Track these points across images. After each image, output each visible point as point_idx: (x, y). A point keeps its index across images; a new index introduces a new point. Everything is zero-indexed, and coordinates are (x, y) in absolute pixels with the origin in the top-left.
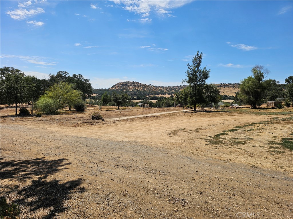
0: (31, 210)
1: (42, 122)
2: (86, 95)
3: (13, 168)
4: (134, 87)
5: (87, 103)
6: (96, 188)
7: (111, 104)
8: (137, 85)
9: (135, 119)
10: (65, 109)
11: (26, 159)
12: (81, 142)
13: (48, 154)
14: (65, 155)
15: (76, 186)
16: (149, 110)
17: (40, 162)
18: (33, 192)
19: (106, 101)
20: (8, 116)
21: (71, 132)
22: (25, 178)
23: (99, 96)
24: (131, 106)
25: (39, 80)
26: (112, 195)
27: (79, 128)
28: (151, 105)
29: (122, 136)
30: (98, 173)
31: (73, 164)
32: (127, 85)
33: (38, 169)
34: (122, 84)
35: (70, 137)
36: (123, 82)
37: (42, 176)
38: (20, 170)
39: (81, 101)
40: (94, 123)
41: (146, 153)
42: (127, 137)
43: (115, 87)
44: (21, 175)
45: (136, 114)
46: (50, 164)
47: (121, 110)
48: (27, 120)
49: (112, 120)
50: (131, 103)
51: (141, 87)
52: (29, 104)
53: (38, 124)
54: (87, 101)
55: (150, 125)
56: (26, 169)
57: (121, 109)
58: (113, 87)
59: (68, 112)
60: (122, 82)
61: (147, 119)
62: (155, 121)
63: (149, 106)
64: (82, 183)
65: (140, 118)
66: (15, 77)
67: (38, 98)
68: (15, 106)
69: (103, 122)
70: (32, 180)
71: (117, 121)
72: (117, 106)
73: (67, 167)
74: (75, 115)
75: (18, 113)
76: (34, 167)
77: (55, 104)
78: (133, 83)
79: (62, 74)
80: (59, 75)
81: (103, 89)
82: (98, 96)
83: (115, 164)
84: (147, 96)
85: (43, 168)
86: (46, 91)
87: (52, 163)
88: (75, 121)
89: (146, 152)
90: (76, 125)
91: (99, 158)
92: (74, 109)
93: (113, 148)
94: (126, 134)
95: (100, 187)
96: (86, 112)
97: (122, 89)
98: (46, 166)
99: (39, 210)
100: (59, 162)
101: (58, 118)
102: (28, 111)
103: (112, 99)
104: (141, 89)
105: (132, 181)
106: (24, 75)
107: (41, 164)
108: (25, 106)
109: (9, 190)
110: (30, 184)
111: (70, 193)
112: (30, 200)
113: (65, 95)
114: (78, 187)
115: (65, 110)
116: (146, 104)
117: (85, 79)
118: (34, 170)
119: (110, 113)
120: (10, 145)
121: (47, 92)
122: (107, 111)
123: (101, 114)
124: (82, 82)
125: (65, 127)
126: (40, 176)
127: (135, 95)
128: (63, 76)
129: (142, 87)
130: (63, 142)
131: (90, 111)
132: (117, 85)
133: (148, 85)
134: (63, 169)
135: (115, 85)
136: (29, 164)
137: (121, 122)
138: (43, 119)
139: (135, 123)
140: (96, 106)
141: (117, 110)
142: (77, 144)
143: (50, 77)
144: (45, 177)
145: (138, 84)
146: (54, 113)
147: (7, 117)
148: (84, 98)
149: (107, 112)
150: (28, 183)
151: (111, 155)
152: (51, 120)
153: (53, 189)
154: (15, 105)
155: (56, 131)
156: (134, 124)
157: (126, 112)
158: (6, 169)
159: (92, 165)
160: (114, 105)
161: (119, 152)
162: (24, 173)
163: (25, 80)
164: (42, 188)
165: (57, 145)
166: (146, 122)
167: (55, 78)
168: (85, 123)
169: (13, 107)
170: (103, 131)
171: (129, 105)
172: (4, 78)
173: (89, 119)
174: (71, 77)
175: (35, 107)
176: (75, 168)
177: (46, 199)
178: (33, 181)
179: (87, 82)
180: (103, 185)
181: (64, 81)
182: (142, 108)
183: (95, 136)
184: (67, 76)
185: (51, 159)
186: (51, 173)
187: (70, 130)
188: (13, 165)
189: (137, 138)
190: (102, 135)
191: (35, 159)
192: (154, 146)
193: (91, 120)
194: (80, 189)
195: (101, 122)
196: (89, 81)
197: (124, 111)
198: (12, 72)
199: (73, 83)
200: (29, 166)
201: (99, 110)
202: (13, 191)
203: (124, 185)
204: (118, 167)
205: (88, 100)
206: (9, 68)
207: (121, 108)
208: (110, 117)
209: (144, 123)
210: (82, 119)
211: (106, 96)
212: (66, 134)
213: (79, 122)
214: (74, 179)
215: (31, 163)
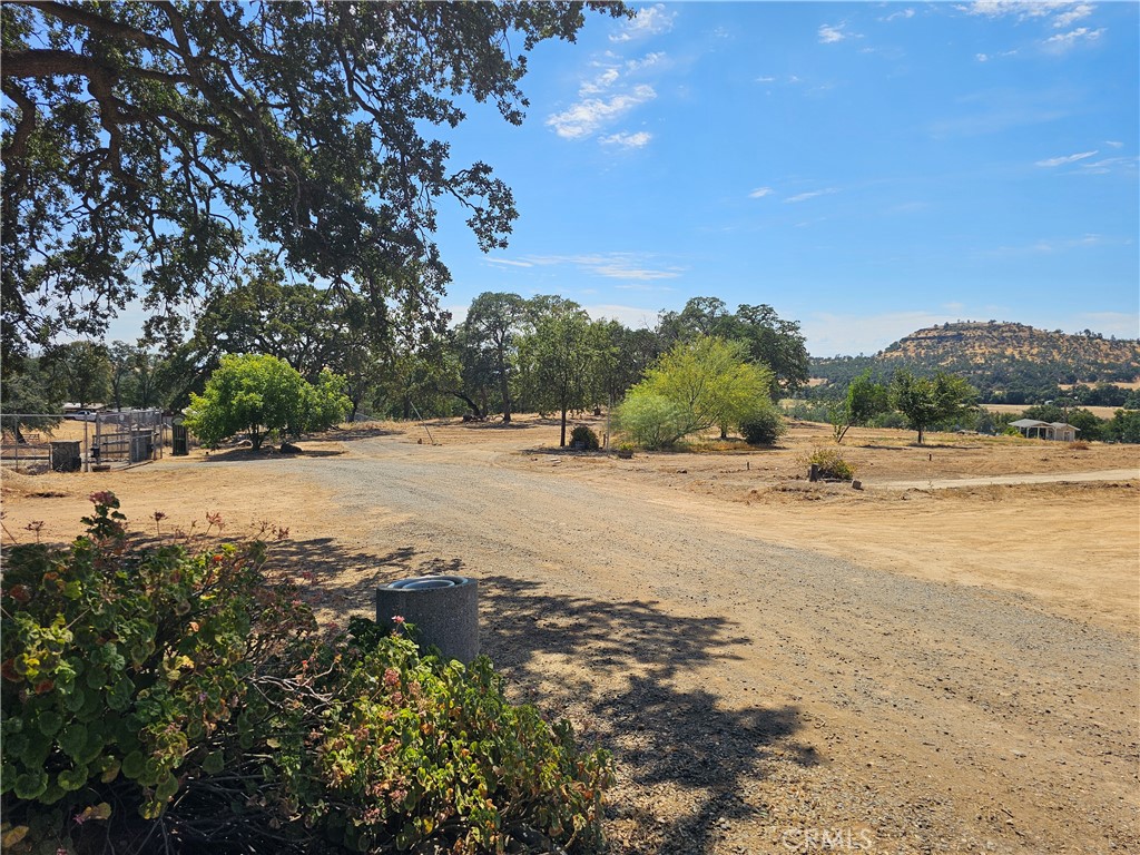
0: (637, 781)
1: (636, 475)
2: (783, 383)
3: (571, 621)
4: (995, 347)
5: (786, 415)
6: (862, 761)
7: (882, 418)
8: (1009, 334)
9: (1009, 490)
10: (706, 432)
11: (604, 599)
12: (776, 563)
13: (667, 592)
14: (723, 603)
15: (780, 734)
16: (1080, 453)
17: (644, 615)
18: (637, 718)
19: (863, 409)
20: (542, 451)
21: (733, 519)
22: (605, 661)
23: (833, 388)
24: (978, 430)
25: (628, 331)
26: (939, 814)
27: (759, 509)
28: (1088, 430)
29: (949, 563)
30: (859, 700)
31: (756, 644)
32: (959, 337)
33: (643, 639)
34: (935, 333)
35: (733, 539)
36: (941, 324)
37: (659, 667)
38: (589, 632)
39: (764, 405)
40: (818, 495)
41: (1087, 659)
42: (972, 569)
43: (905, 350)
44: (596, 650)
45: (1007, 470)
46: (677, 629)
47: (932, 447)
48: (592, 465)
49: (897, 489)
50: (977, 418)
51: (1031, 343)
52: (597, 413)
53: (624, 482)
54: (784, 407)
55: (1088, 525)
56: (608, 634)
57: (931, 443)
58: (894, 347)
59: (718, 445)
60: (936, 328)
61: (1073, 498)
62: (1119, 509)
63: (1072, 434)
64: (802, 728)
65: (1035, 489)
66: (565, 328)
67: (623, 393)
68: (561, 417)
69: (857, 494)
70: (627, 673)
71: (917, 495)
72: (913, 428)
73: (737, 654)
74: (743, 458)
75: (567, 443)
76: (629, 630)
77: (676, 415)
78: (992, 326)
79: (701, 307)
80: (692, 312)
81: (850, 358)
82: (828, 385)
83: (935, 680)
84: (1064, 387)
85: (657, 640)
86: (648, 371)
87: (685, 627)
88: (746, 482)
89: (1084, 652)
90: (749, 496)
91: (856, 640)
92: (739, 436)
93: (913, 608)
94: (969, 557)
95: (880, 763)
96: (784, 448)
97: (934, 357)
98: (665, 634)
99: (662, 788)
100: (706, 627)
101: (684, 466)
102: (594, 434)
103: (892, 398)
104: (1032, 353)
105: (1028, 776)
106: (586, 318)
107: (650, 624)
108: (586, 420)
109: (565, 692)
110: (625, 686)
111: (763, 755)
112: (630, 743)
113: (710, 385)
114: (790, 740)
115: (709, 439)
116: (1056, 425)
117: (781, 322)
118: (631, 640)
119: (882, 459)
120: (554, 544)
121: (653, 373)
122: (866, 447)
123: (846, 461)
124: (769, 334)
125: (710, 501)
126: (650, 666)
127: (1001, 380)
128: (704, 316)
129: (1039, 346)
130: (713, 554)
131: (800, 445)
132: (913, 339)
133: (1069, 331)
134: (724, 656)
135: (904, 340)
136: (613, 615)
137: (938, 502)
138: (639, 466)
139: (1008, 512)
140: (820, 428)
141: (912, 445)
142: (762, 570)
143: (661, 320)
144: (668, 673)
145: (1017, 334)
146: (669, 446)
147: (537, 452)
148: (776, 395)
149: (869, 451)
150: (617, 682)
151: (910, 639)
152: (663, 470)
153: (701, 726)
154: (559, 415)
155: (683, 511)
156: (1001, 512)
157: (957, 459)
158: (550, 620)
159: (831, 665)
160: (895, 424)
161: (947, 630)
162: (602, 644)
163: (590, 333)
164: (664, 711)
165: (693, 565)
166: (1064, 509)
167: (677, 322)
168: (784, 490)
169: (553, 423)
170: (859, 532)
171: (968, 424)
172: (534, 331)
173: (798, 477)
174: (732, 318)
175: (615, 426)
176: (766, 661)
177: (680, 754)
178: (633, 679)
179: (790, 333)
180: (889, 757)
181: (707, 334)
182: (1038, 440)
183: (826, 546)
184: (718, 313)
185: (681, 611)
186: (686, 664)
187: (730, 514)
188: (571, 613)
189: (1022, 578)
190: (856, 545)
191: (628, 604)
192: (1126, 628)
193: (807, 481)
194: (795, 747)
195: (848, 492)
196: (798, 328)
197: (944, 450)
198: (555, 309)
199: (738, 337)
200: (615, 622)
201: (836, 444)
202: (577, 698)
203: (991, 784)
204: (948, 695)
205: (786, 403)
206: (546, 297)
207: (931, 438)
208: (881, 473)
209: (1057, 513)
210: (769, 474)
211: (867, 386)
212: (717, 525)
213: (760, 486)
214: (768, 704)
215: (620, 614)
